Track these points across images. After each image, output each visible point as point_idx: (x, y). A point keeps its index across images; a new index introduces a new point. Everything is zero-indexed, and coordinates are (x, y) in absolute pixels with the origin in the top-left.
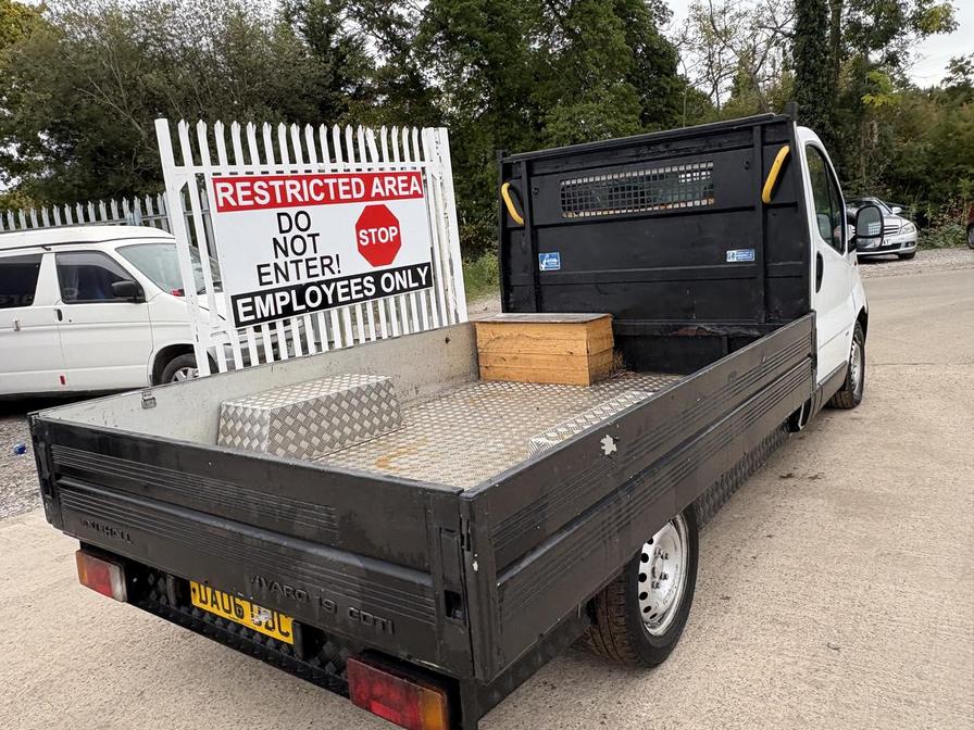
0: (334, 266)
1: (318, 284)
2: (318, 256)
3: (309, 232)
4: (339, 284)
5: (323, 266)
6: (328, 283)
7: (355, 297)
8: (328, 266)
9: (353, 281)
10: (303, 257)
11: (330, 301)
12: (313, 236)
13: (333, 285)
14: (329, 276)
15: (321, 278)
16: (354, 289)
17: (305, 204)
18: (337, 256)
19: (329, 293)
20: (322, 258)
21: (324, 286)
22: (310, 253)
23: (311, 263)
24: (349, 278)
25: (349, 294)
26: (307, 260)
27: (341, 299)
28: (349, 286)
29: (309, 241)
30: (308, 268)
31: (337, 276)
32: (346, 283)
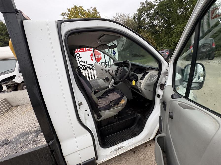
0: (86, 63)
1: (82, 66)
3: (80, 57)
5: (83, 63)
7: (90, 68)
8: (84, 63)
9: (90, 65)
10: (79, 61)
11: (85, 69)
12: (81, 58)
13: (85, 66)
15: (83, 65)
16: (90, 67)
17: (78, 52)
18: (86, 61)
20: (83, 61)
21: (83, 66)
23: (80, 62)
25: (89, 67)
26: (79, 62)
27: (87, 68)
28: (89, 66)
31: (86, 64)
32: (88, 65)
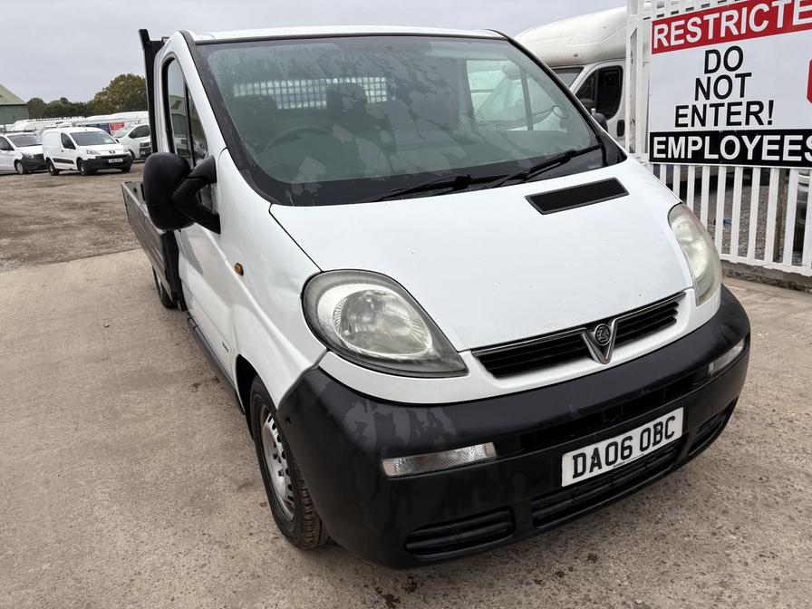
0: (764, 116)
1: (739, 134)
2: (744, 101)
3: (738, 72)
4: (766, 138)
5: (749, 113)
6: (751, 134)
7: (786, 157)
8: (756, 114)
9: (788, 138)
10: (726, 101)
11: (750, 157)
12: (743, 76)
13: (757, 138)
14: (754, 125)
15: (743, 127)
16: (787, 147)
17: (740, 37)
18: (771, 103)
19: (751, 147)
20: (749, 104)
21: (745, 138)
22: (735, 97)
23: (734, 109)
24: (783, 133)
25: (780, 152)
26: (730, 105)
27: (765, 157)
28: (781, 143)
29: (737, 82)
30: (730, 114)
31: (766, 127)
32: (778, 138)
